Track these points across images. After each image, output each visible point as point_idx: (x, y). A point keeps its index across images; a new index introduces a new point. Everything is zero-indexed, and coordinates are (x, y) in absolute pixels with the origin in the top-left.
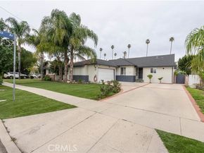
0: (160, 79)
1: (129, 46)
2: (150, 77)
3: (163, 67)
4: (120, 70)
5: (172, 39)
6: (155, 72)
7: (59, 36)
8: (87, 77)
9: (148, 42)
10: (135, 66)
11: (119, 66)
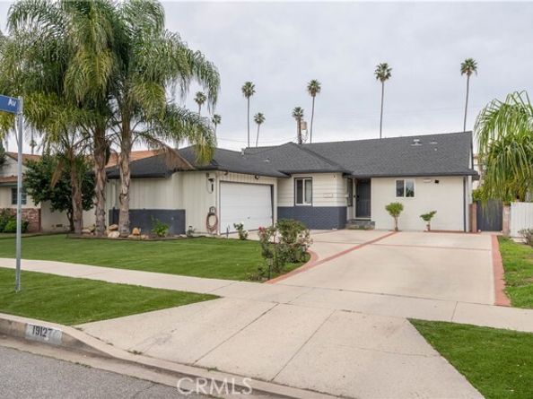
0: (427, 217)
1: (314, 88)
2: (395, 210)
3: (436, 176)
4: (290, 186)
5: (468, 67)
6: (411, 194)
7: (93, 75)
8: (180, 216)
9: (383, 74)
10: (345, 174)
11: (288, 175)
